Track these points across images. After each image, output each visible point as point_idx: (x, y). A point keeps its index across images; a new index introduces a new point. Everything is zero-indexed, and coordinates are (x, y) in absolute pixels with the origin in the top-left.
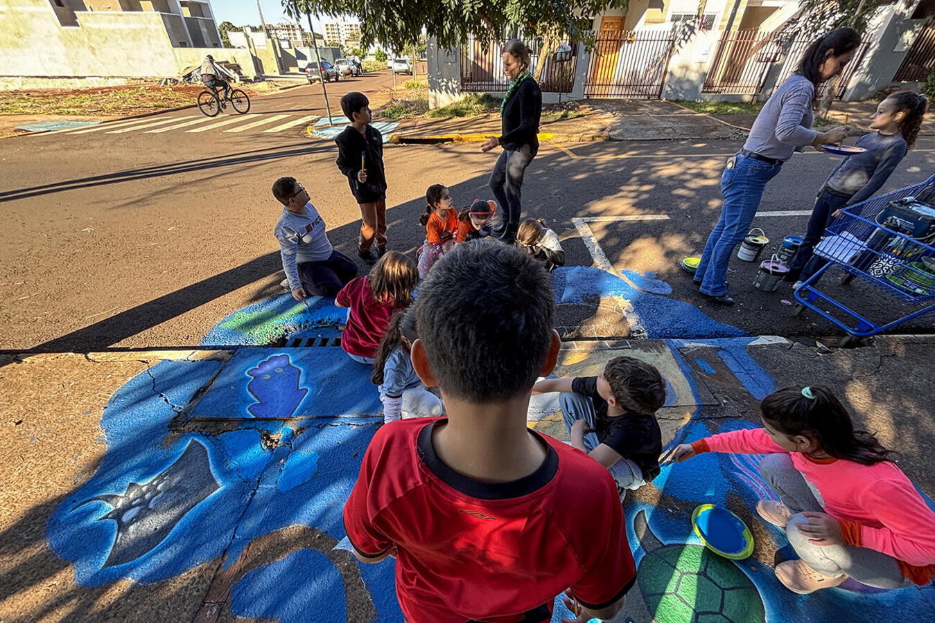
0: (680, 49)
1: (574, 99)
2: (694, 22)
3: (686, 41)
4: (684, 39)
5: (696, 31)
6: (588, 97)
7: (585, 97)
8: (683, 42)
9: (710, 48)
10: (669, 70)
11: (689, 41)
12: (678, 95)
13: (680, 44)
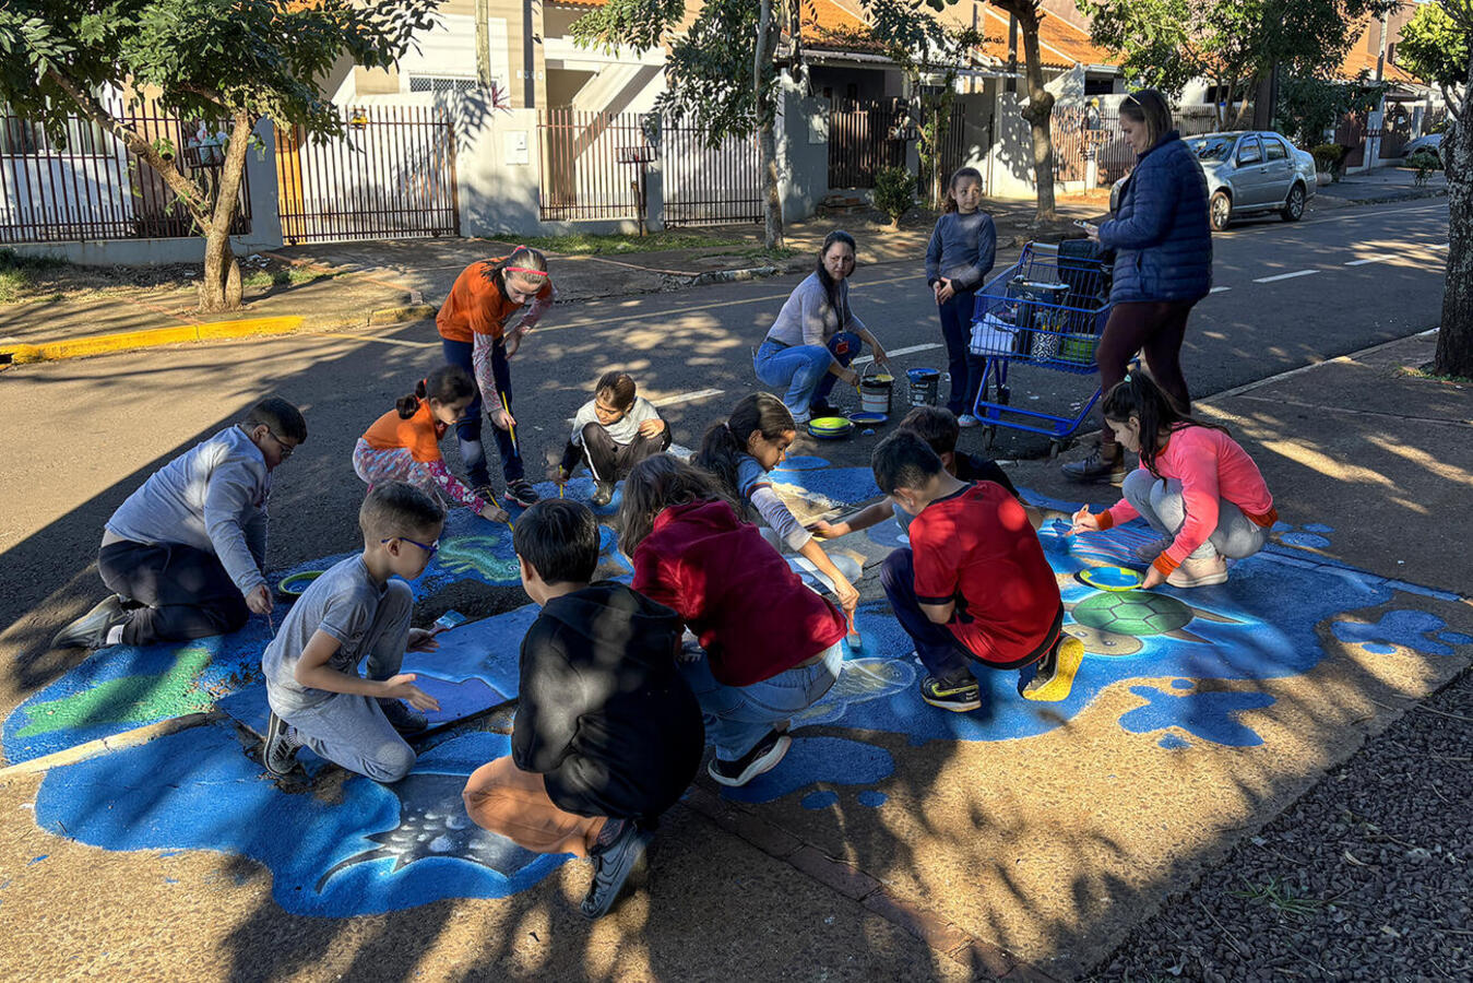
0: (470, 141)
1: (262, 248)
2: (480, 92)
3: (478, 127)
4: (472, 123)
5: (490, 109)
6: (294, 242)
7: (287, 243)
8: (472, 130)
9: (526, 138)
10: (459, 179)
11: (483, 127)
12: (499, 228)
13: (466, 131)
